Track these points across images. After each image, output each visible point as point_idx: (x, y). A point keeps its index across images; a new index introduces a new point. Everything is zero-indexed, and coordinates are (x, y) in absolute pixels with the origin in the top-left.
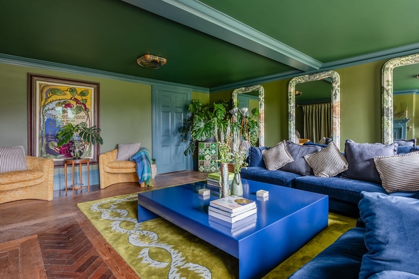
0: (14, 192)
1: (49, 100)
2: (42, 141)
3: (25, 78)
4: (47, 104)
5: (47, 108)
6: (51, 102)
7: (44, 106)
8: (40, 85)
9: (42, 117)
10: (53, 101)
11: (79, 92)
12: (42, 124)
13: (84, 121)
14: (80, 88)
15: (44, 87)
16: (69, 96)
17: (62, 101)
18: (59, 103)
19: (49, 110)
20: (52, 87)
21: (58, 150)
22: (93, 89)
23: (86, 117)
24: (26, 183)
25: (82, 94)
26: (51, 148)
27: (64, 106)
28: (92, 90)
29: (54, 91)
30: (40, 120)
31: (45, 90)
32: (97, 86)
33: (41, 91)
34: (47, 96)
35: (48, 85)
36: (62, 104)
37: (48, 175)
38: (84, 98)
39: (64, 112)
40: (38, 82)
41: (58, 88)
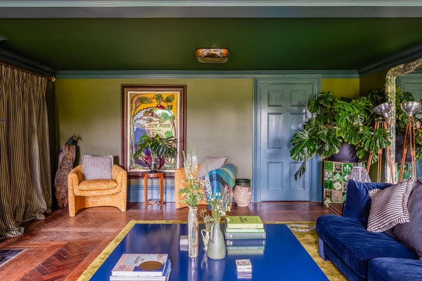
1: (138, 110)
2: (132, 150)
3: (119, 89)
4: (136, 114)
5: (136, 118)
6: (139, 112)
7: (134, 116)
8: (131, 95)
9: (132, 127)
10: (141, 110)
11: (164, 99)
12: (132, 133)
13: (169, 129)
14: (166, 94)
15: (134, 96)
16: (155, 103)
17: (149, 110)
18: (146, 112)
19: (137, 119)
20: (140, 96)
22: (179, 93)
23: (172, 125)
25: (168, 100)
26: (140, 158)
27: (150, 114)
28: (177, 94)
29: (142, 100)
30: (131, 130)
31: (135, 100)
32: (183, 89)
33: (132, 101)
34: (136, 105)
35: (137, 95)
36: (149, 112)
38: (169, 104)
39: (151, 120)
40: (129, 92)
41: (146, 96)
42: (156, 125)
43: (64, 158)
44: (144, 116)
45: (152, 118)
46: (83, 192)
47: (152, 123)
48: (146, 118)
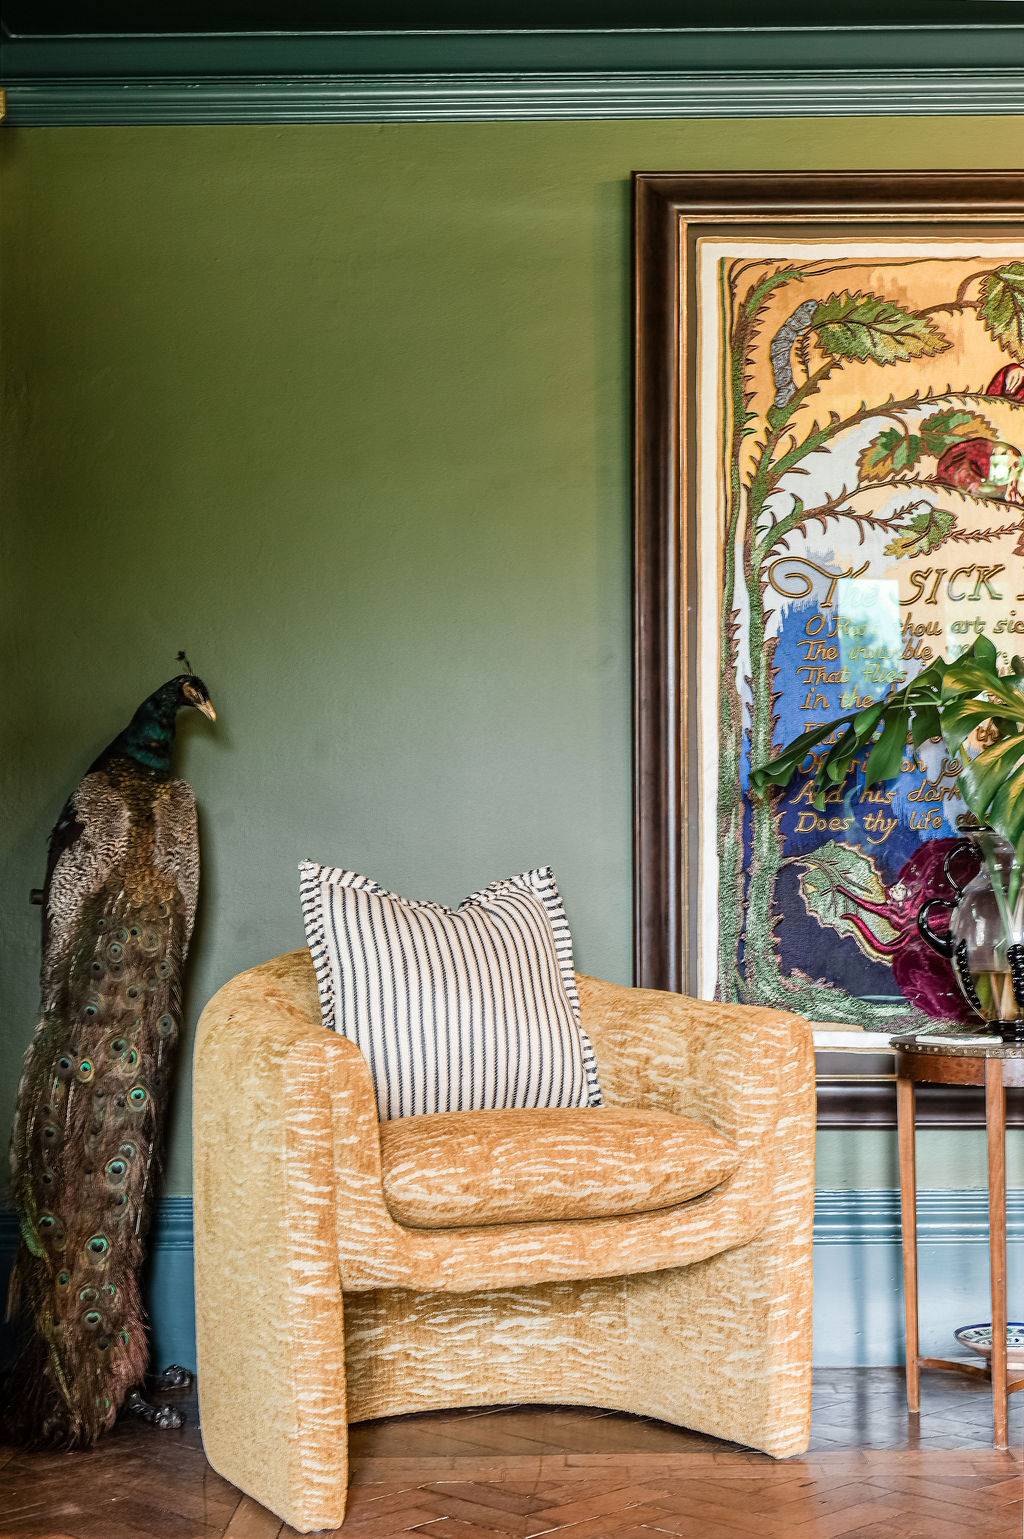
0: (481, 1318)
1: (801, 424)
2: (748, 836)
4: (789, 465)
5: (779, 506)
6: (817, 442)
7: (764, 484)
8: (730, 274)
9: (742, 599)
10: (838, 425)
12: (743, 664)
15: (758, 294)
16: (980, 356)
17: (914, 420)
18: (891, 440)
19: (799, 517)
20: (822, 288)
21: (884, 932)
24: (595, 1238)
26: (826, 912)
27: (928, 466)
29: (842, 326)
30: (729, 627)
31: (770, 324)
33: (739, 338)
34: (782, 378)
35: (792, 272)
36: (917, 448)
37: (766, 1183)
39: (934, 529)
40: (713, 252)
41: (881, 282)
42: (987, 574)
43: (94, 903)
44: (869, 479)
45: (943, 499)
46: (425, 1250)
47: (953, 555)
48: (884, 501)
